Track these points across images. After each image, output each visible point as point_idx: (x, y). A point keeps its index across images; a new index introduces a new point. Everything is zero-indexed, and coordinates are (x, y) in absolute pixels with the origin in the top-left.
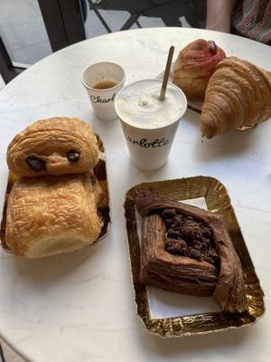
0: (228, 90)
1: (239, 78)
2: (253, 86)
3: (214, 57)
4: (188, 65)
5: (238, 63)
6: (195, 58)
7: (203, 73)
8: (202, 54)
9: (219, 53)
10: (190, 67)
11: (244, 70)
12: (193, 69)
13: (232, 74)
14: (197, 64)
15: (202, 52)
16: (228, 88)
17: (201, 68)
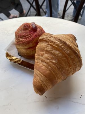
0: (48, 61)
1: (54, 51)
2: (66, 57)
3: (36, 34)
4: (20, 41)
5: (52, 39)
6: (24, 36)
7: (31, 45)
8: (27, 32)
9: (38, 30)
10: (21, 43)
11: (57, 45)
12: (24, 44)
13: (49, 48)
14: (26, 40)
15: (27, 31)
16: (48, 59)
17: (28, 42)
